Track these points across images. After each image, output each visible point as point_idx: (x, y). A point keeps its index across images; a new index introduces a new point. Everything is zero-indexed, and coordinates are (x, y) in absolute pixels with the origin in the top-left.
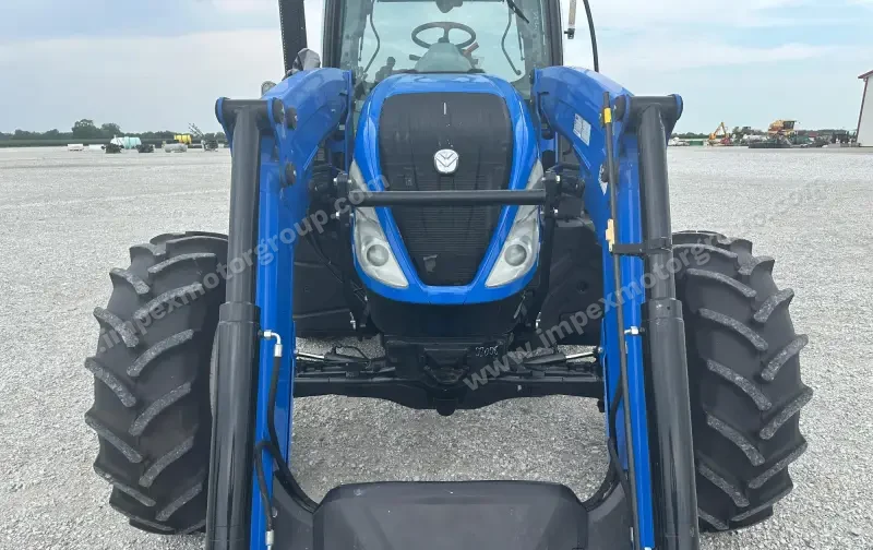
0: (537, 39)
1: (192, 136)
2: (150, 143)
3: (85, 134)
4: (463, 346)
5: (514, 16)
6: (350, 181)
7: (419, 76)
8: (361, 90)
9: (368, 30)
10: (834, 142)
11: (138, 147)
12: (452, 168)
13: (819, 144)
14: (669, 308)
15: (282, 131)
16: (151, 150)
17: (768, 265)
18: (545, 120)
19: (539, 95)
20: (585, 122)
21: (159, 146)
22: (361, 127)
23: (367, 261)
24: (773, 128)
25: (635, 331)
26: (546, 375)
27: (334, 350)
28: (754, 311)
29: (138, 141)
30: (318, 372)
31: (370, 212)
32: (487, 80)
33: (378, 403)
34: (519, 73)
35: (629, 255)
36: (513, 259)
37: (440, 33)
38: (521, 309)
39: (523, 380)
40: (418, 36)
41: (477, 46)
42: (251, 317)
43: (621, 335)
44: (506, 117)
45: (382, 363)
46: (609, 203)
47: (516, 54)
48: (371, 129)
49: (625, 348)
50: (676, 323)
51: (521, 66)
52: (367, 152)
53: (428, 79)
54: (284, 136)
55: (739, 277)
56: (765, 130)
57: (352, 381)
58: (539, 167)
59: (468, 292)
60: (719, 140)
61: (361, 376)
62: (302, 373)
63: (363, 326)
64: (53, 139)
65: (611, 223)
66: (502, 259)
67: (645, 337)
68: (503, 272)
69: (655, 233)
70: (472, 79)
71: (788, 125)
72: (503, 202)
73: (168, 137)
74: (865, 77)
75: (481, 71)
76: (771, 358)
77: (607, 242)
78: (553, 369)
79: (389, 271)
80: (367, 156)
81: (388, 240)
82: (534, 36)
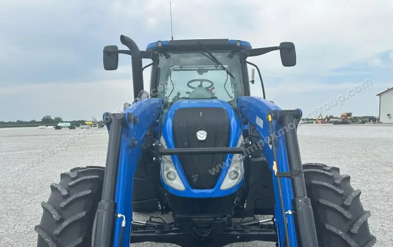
0: (239, 85)
1: (93, 122)
2: (74, 125)
3: (47, 121)
4: (211, 218)
5: (229, 76)
6: (160, 145)
7: (191, 100)
8: (166, 105)
9: (169, 82)
10: (370, 121)
11: (69, 127)
12: (204, 138)
13: (363, 122)
14: (304, 202)
15: (131, 125)
16: (74, 128)
17: (348, 179)
18: (243, 117)
19: (240, 107)
20: (260, 119)
21: (78, 126)
22: (166, 122)
23: (167, 178)
24: (343, 116)
25: (290, 212)
26: (251, 231)
27: (150, 219)
28: (344, 200)
29: (69, 124)
30: (142, 230)
31: (169, 157)
32: (218, 102)
33: (171, 245)
34: (232, 98)
35: (284, 177)
36: (232, 177)
37: (199, 83)
38: (237, 199)
39: (240, 233)
40: (190, 84)
41: (214, 88)
42: (112, 208)
43: (284, 214)
44: (227, 117)
45: (173, 225)
46: (273, 154)
47: (231, 90)
48: (169, 123)
49: (286, 221)
50: (309, 208)
51: (233, 95)
52: (167, 131)
53: (194, 102)
54: (132, 127)
55: (335, 184)
56: (339, 117)
57: (159, 235)
58: (242, 137)
59: (213, 192)
60: (320, 121)
61: (162, 232)
62: (135, 231)
63: (164, 208)
64: (33, 124)
65: (275, 163)
66: (227, 176)
67: (295, 215)
68: (228, 183)
69: (295, 167)
70: (212, 102)
71: (349, 115)
72: (226, 153)
73: (83, 123)
74: (379, 95)
75: (216, 98)
76: (354, 223)
77: (274, 171)
78: (254, 228)
79: (177, 183)
80: (168, 133)
81: (176, 169)
82: (238, 83)
